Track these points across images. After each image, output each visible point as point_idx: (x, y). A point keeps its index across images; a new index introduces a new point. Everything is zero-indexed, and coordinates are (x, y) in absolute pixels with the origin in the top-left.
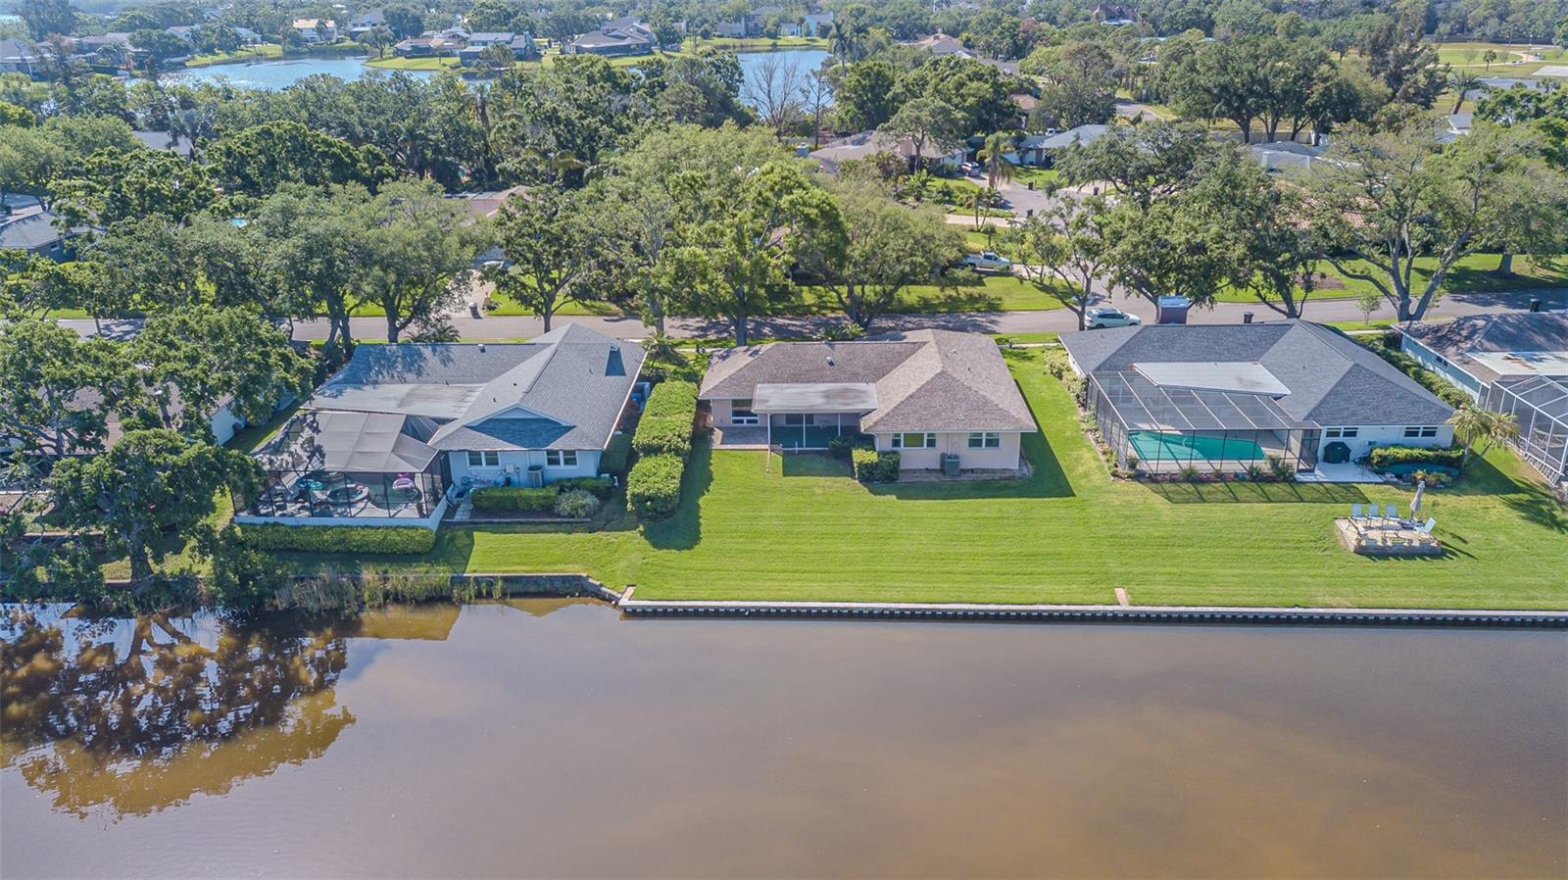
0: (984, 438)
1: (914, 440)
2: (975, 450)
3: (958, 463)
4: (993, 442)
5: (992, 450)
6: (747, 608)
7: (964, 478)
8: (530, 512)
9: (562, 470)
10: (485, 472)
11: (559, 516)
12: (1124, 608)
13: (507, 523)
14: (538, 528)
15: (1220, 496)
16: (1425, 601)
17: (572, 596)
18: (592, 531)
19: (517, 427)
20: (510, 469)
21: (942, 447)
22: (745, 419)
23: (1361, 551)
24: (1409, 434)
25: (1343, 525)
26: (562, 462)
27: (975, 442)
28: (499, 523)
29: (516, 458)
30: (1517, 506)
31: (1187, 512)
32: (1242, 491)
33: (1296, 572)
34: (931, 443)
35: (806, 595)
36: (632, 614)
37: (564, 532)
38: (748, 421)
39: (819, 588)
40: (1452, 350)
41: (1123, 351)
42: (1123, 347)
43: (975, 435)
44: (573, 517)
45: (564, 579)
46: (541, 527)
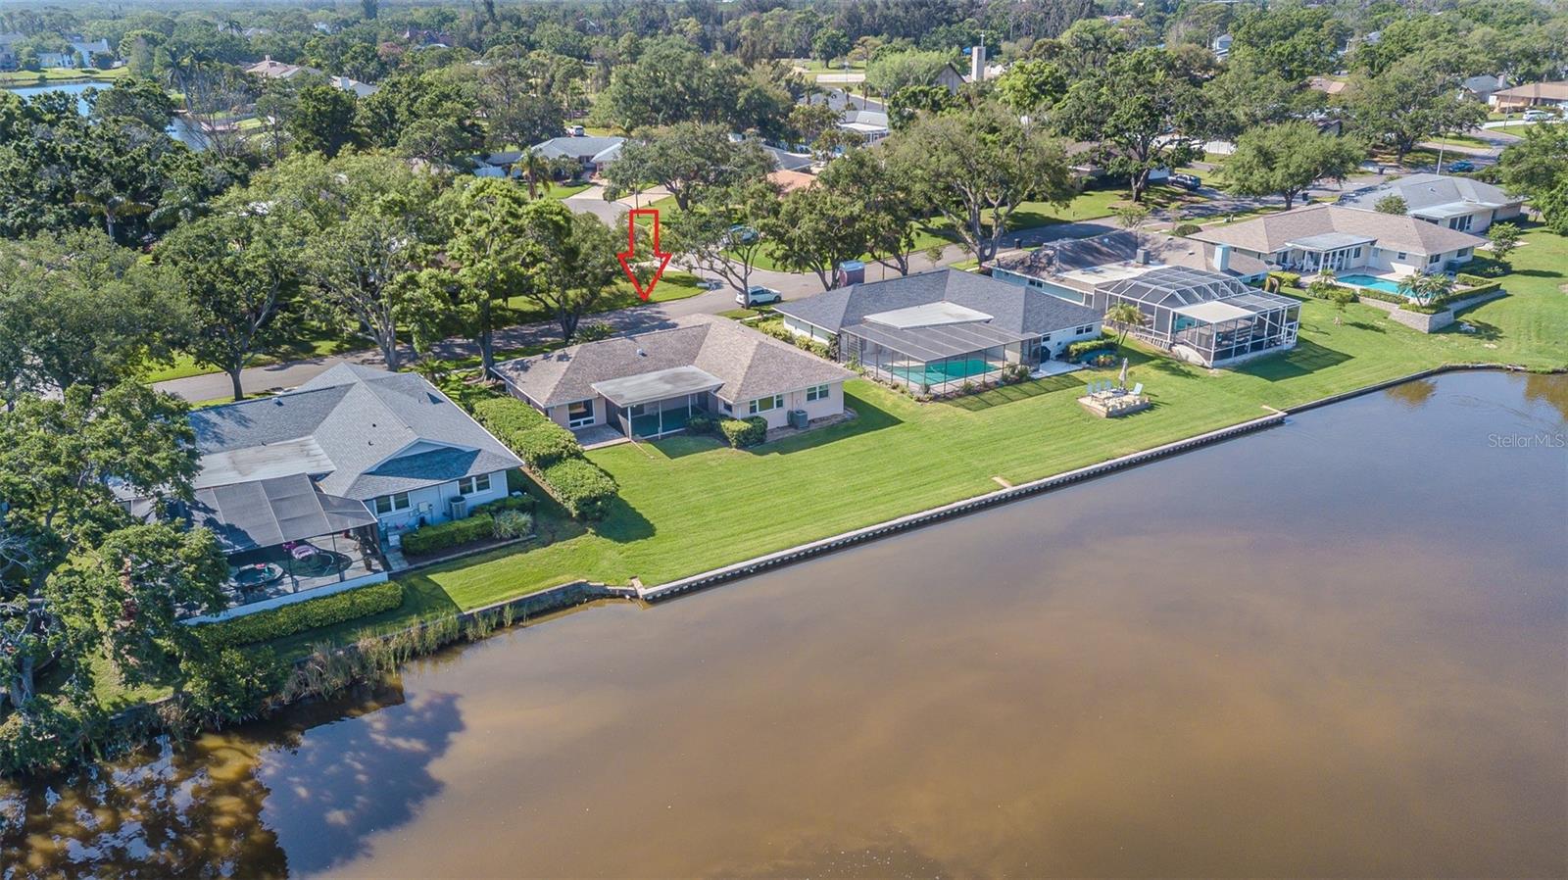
0: (818, 391)
1: (766, 403)
2: (812, 402)
3: (806, 416)
4: (824, 394)
5: (824, 400)
6: (750, 567)
7: (813, 427)
8: (469, 544)
9: (476, 497)
10: (396, 516)
11: (502, 539)
12: (1009, 489)
13: (453, 559)
14: (489, 556)
15: (999, 400)
16: (1171, 437)
17: (581, 603)
18: (545, 545)
19: (420, 462)
20: (424, 508)
21: (788, 406)
22: (582, 420)
23: (1110, 415)
24: (1079, 332)
25: (1086, 401)
26: (475, 488)
27: (811, 397)
28: (445, 562)
29: (428, 494)
30: (1158, 367)
31: (987, 415)
32: (1009, 391)
33: (1086, 438)
34: (780, 404)
35: (786, 543)
36: (654, 600)
37: (521, 552)
38: (585, 423)
39: (793, 535)
40: (1044, 274)
41: (851, 308)
42: (848, 306)
43: (809, 390)
44: (518, 537)
45: (565, 590)
46: (489, 555)
